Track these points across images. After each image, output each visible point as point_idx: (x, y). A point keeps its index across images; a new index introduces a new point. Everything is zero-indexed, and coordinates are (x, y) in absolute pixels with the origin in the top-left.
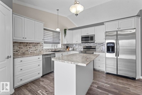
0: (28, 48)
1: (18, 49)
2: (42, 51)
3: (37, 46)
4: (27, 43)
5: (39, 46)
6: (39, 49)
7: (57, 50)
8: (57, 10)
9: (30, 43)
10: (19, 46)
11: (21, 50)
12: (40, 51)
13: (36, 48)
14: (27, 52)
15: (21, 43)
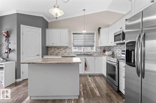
0: (60, 50)
1: (54, 51)
2: (71, 53)
3: (66, 49)
4: (59, 47)
5: (68, 49)
6: (68, 52)
7: (89, 54)
8: (83, 10)
9: (61, 47)
10: (54, 49)
11: (56, 52)
12: (69, 53)
13: (66, 51)
14: (59, 53)
15: (55, 47)
